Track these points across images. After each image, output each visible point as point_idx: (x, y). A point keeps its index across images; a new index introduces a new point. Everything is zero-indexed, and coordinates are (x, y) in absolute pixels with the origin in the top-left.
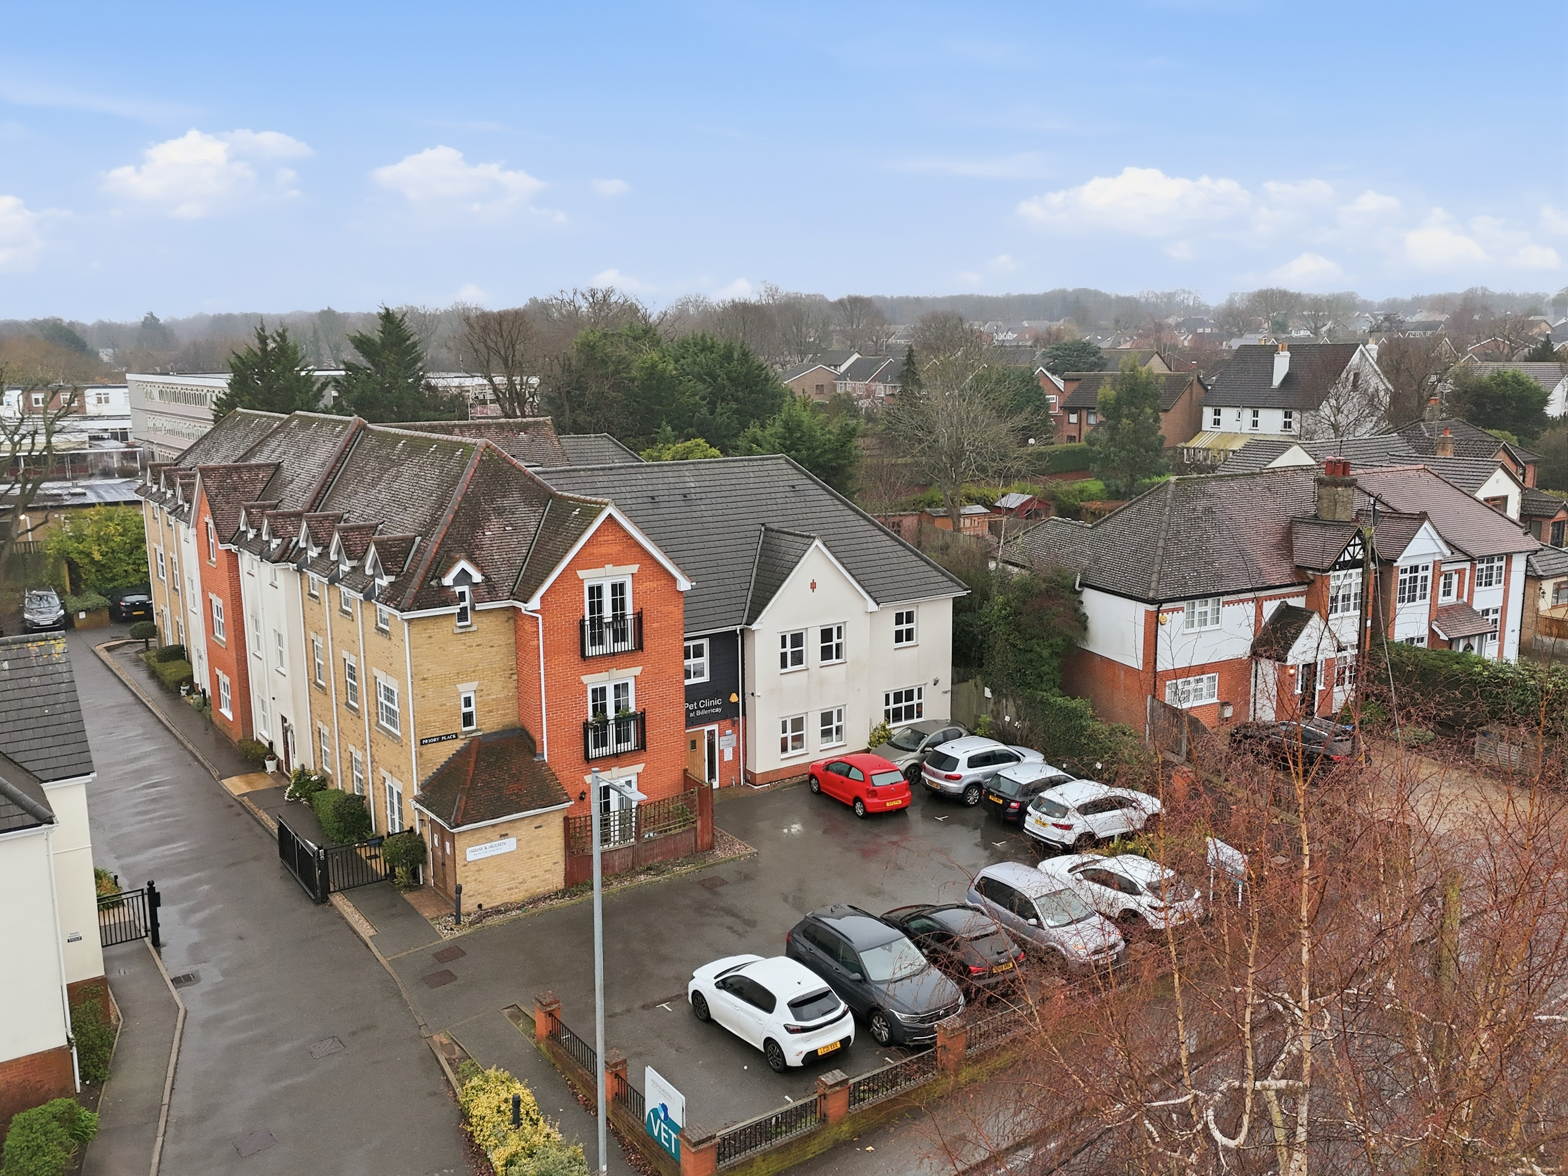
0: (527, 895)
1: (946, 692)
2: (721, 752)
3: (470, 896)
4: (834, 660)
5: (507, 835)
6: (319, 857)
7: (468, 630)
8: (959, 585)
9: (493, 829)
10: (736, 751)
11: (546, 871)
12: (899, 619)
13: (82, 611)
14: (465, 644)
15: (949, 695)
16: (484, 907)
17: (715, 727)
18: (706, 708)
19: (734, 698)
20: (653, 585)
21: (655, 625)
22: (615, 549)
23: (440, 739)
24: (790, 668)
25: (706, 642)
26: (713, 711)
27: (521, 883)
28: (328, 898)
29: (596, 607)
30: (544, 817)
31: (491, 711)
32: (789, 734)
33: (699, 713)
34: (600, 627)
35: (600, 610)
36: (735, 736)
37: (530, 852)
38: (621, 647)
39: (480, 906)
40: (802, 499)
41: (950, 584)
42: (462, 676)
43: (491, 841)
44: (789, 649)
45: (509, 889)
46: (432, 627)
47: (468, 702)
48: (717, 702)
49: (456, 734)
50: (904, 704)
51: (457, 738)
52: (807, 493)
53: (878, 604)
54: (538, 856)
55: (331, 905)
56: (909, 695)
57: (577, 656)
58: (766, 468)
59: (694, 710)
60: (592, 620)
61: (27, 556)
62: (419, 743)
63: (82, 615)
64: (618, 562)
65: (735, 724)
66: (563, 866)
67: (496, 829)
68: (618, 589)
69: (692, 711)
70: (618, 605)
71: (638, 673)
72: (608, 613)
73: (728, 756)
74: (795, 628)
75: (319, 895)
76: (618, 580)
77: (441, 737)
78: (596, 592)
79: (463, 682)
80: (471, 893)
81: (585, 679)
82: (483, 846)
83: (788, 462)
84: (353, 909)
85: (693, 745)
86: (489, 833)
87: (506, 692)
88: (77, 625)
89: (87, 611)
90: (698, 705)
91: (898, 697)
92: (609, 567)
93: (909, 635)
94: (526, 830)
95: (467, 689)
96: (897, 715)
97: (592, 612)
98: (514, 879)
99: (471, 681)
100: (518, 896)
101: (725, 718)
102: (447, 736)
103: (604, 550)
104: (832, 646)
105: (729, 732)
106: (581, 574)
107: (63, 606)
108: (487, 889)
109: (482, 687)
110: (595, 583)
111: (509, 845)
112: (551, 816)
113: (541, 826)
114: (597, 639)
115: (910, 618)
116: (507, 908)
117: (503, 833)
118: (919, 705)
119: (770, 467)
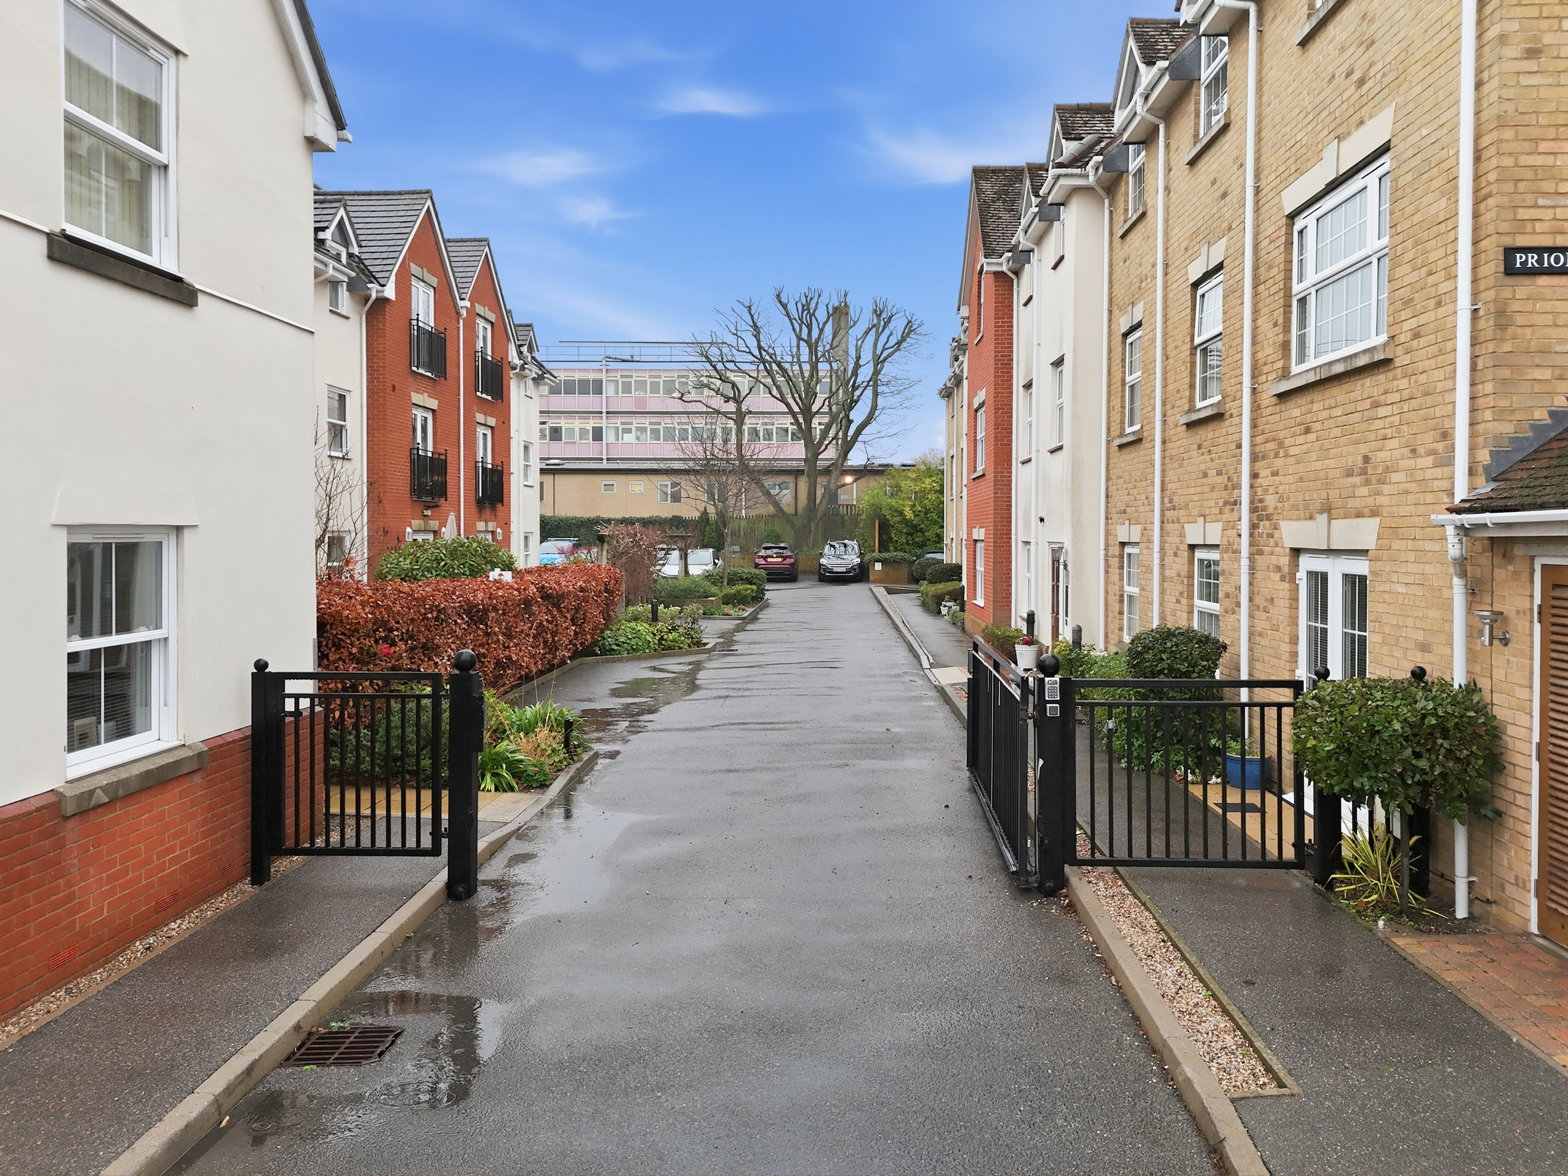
6: (1042, 703)
13: (878, 561)
28: (1064, 882)
55: (1072, 908)
61: (846, 518)
62: (1493, 266)
63: (878, 566)
75: (1033, 863)
84: (1153, 938)
88: (871, 577)
89: (883, 561)
107: (861, 555)
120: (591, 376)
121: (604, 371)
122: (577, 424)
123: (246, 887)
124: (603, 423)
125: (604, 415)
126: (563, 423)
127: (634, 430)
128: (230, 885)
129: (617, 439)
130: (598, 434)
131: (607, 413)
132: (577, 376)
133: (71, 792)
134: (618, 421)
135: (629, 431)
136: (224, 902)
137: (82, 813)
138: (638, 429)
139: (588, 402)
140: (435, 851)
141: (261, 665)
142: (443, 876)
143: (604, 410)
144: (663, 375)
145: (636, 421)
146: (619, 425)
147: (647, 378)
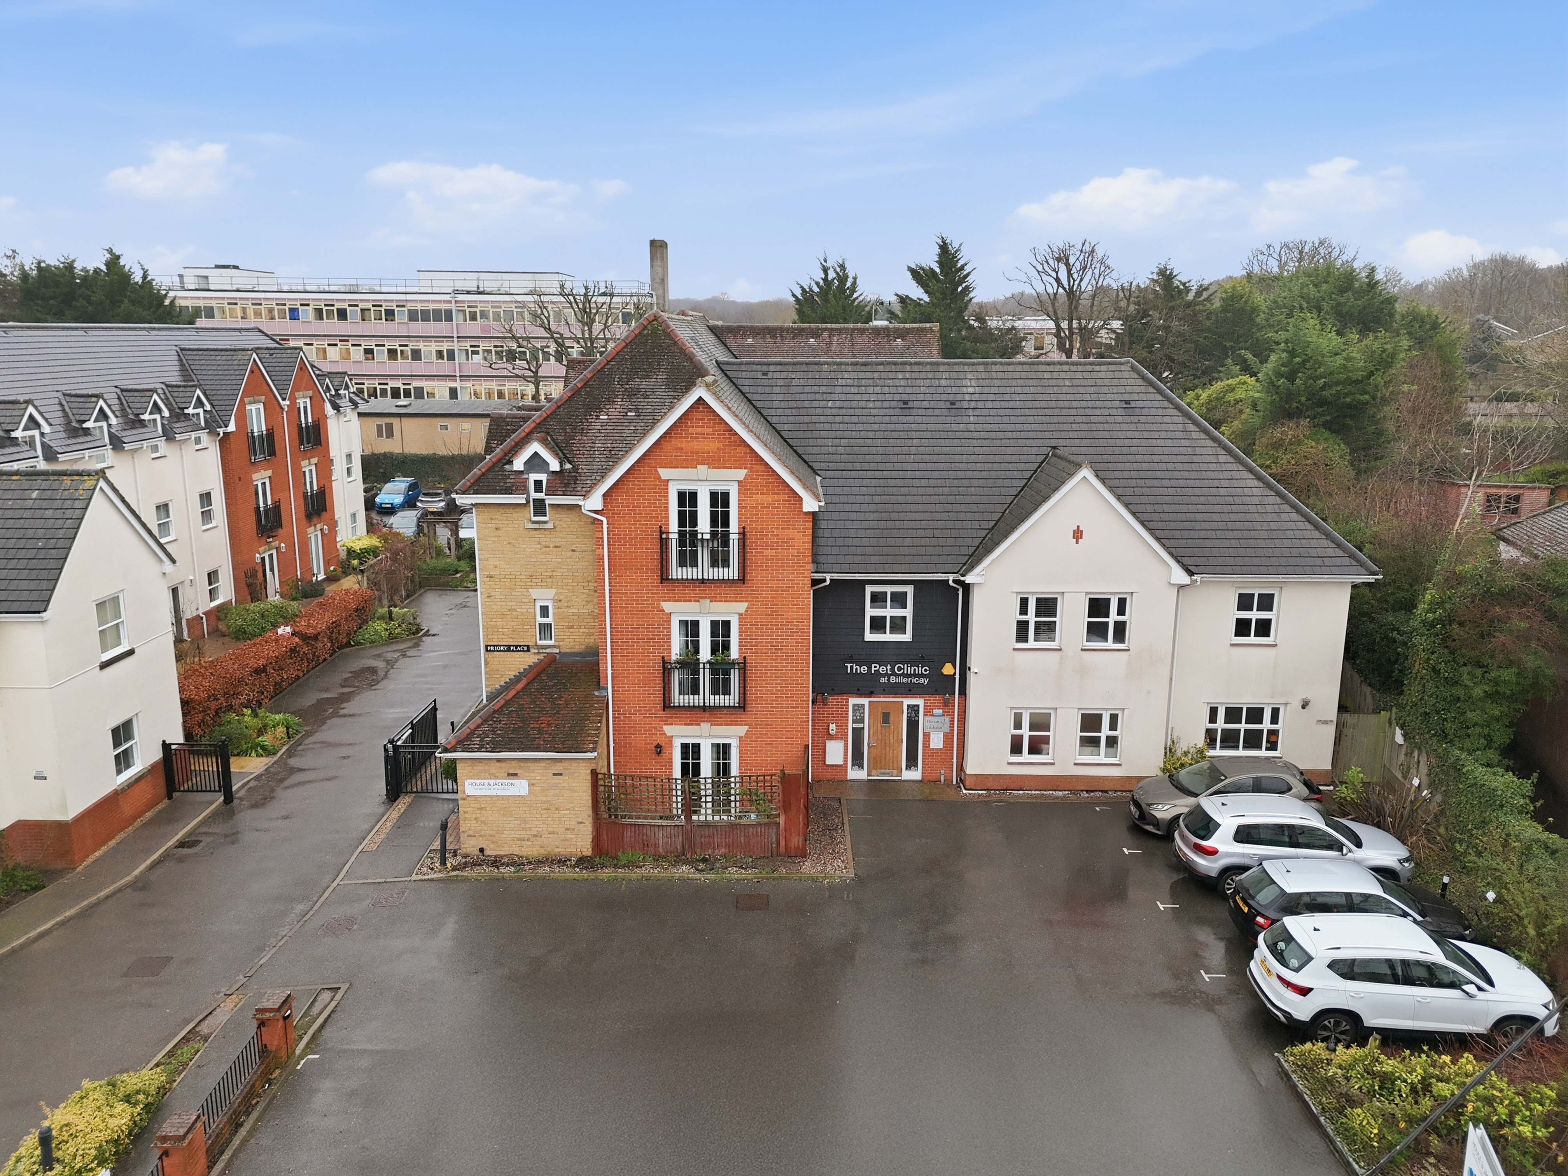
0: (543, 852)
1: (1325, 722)
2: (927, 736)
3: (470, 836)
4: (1110, 644)
5: (516, 775)
6: (388, 751)
7: (541, 526)
8: (1362, 564)
9: (498, 764)
10: (948, 738)
11: (567, 829)
12: (1245, 602)
14: (539, 543)
15: (1333, 728)
16: (487, 853)
17: (919, 701)
18: (904, 675)
19: (948, 669)
20: (768, 499)
21: (768, 552)
22: (714, 446)
23: (508, 649)
24: (1031, 643)
25: (909, 590)
26: (915, 680)
27: (535, 836)
28: (398, 798)
29: (688, 518)
30: (566, 764)
31: (572, 627)
32: (1026, 732)
33: (893, 679)
34: (693, 544)
35: (694, 523)
36: (947, 719)
37: (546, 802)
38: (720, 573)
39: (482, 850)
40: (1135, 419)
41: (1347, 561)
42: (535, 579)
43: (496, 778)
44: (1031, 617)
45: (519, 839)
46: (500, 517)
47: (544, 611)
48: (923, 670)
49: (528, 646)
50: (1243, 726)
51: (528, 650)
52: (1145, 412)
53: (1191, 573)
54: (557, 809)
56: (1255, 715)
57: (656, 577)
58: (1094, 375)
59: (886, 674)
60: (682, 534)
62: (485, 648)
64: (716, 462)
65: (947, 705)
66: (590, 828)
67: (503, 764)
68: (719, 500)
69: (884, 675)
70: (720, 519)
71: (743, 611)
72: (704, 526)
73: (937, 741)
74: (1046, 589)
76: (720, 488)
77: (509, 646)
78: (688, 499)
79: (537, 586)
80: (471, 833)
81: (667, 606)
82: (487, 781)
83: (1133, 369)
84: (397, 816)
85: (886, 718)
86: (494, 767)
87: (590, 606)
90: (892, 669)
91: (1233, 714)
92: (702, 469)
93: (1264, 628)
94: (540, 773)
95: (544, 596)
96: (1230, 739)
97: (682, 523)
98: (525, 829)
99: (547, 587)
100: (531, 850)
101: (936, 692)
102: (516, 646)
103: (696, 445)
104: (1107, 623)
105: (936, 711)
106: (664, 473)
108: (491, 832)
109: (561, 597)
110: (687, 487)
111: (520, 787)
112: (574, 764)
113: (561, 774)
114: (688, 559)
115: (1266, 602)
116: (517, 862)
117: (511, 771)
118: (1273, 733)
119: (1102, 375)
120: (443, 306)
121: (453, 302)
122: (434, 347)
123: (166, 801)
124: (456, 346)
125: (455, 339)
126: (421, 346)
127: (481, 352)
128: (162, 801)
129: (467, 359)
130: (451, 355)
131: (458, 337)
132: (432, 306)
133: (119, 789)
134: (467, 344)
135: (477, 353)
136: (160, 807)
137: (122, 793)
138: (484, 351)
139: (442, 328)
140: (220, 791)
141: (164, 742)
142: (222, 798)
143: (455, 335)
144: (503, 306)
145: (483, 345)
146: (468, 348)
147: (490, 308)
